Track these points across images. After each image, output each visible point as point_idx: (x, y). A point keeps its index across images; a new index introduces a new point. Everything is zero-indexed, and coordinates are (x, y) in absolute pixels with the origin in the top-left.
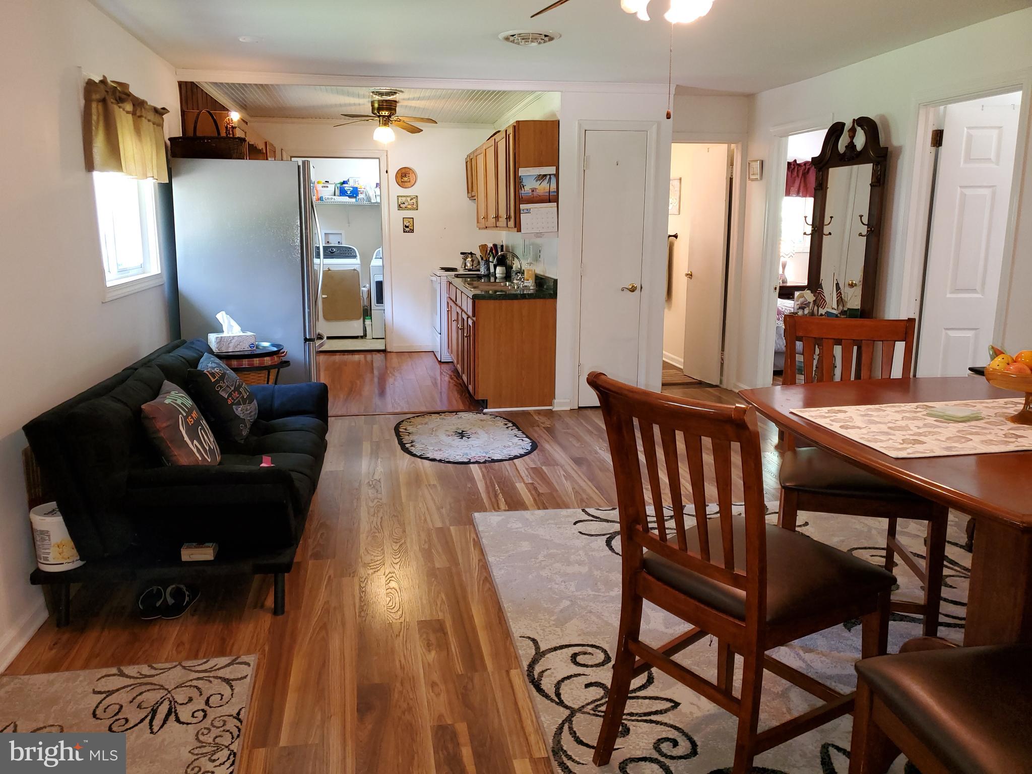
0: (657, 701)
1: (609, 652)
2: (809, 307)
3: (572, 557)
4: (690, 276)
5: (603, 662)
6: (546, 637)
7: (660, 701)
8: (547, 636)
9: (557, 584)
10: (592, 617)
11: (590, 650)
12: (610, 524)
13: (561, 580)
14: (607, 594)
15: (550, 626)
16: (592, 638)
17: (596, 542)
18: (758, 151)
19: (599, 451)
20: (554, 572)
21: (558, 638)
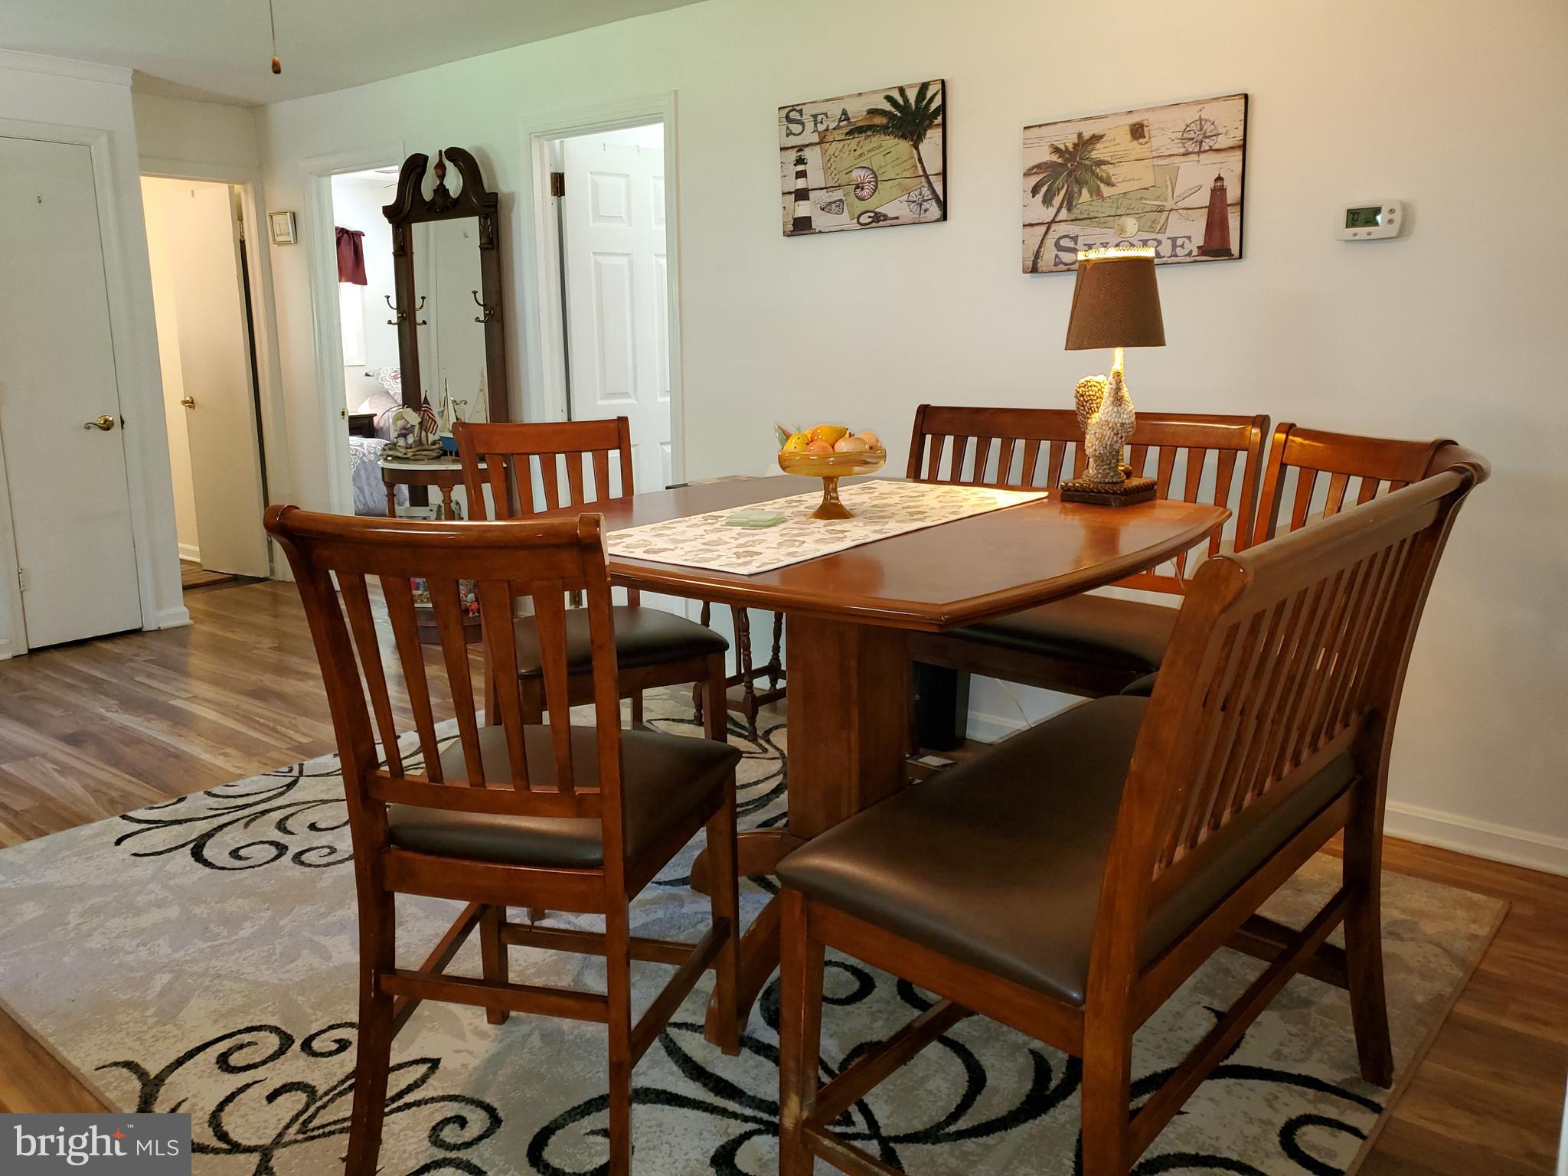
0: (402, 1071)
1: (284, 1028)
2: (412, 432)
3: (139, 898)
4: (190, 404)
5: (280, 1049)
6: (152, 1050)
7: (406, 1069)
8: (150, 1046)
9: (132, 953)
10: (225, 982)
11: (246, 1038)
12: (185, 825)
13: (135, 943)
14: (236, 937)
15: (150, 1028)
16: (241, 1018)
17: (173, 862)
18: (281, 198)
19: (109, 714)
20: (114, 935)
21: (175, 1043)
